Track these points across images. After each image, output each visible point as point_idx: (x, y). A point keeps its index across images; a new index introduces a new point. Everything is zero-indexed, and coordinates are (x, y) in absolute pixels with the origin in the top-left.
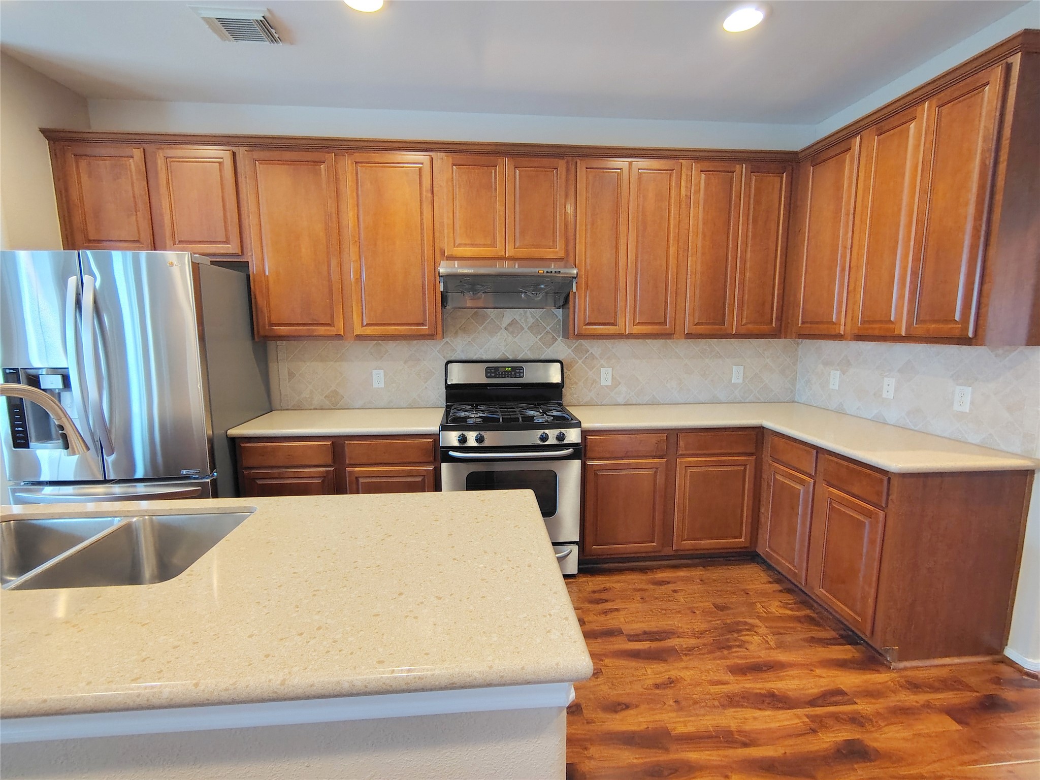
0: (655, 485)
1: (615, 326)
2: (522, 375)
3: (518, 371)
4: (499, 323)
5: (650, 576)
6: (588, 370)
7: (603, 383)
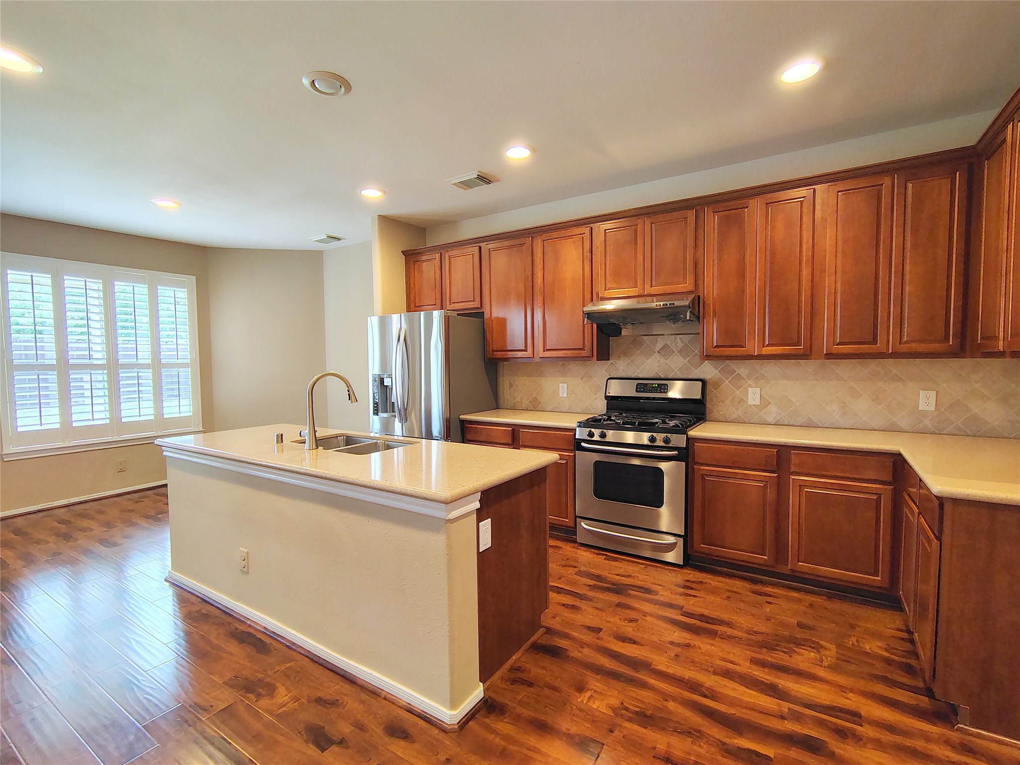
0: (764, 500)
1: (743, 347)
2: (666, 390)
3: (663, 387)
4: (652, 347)
5: (758, 587)
6: (735, 390)
7: (751, 402)
